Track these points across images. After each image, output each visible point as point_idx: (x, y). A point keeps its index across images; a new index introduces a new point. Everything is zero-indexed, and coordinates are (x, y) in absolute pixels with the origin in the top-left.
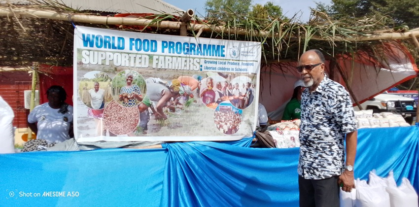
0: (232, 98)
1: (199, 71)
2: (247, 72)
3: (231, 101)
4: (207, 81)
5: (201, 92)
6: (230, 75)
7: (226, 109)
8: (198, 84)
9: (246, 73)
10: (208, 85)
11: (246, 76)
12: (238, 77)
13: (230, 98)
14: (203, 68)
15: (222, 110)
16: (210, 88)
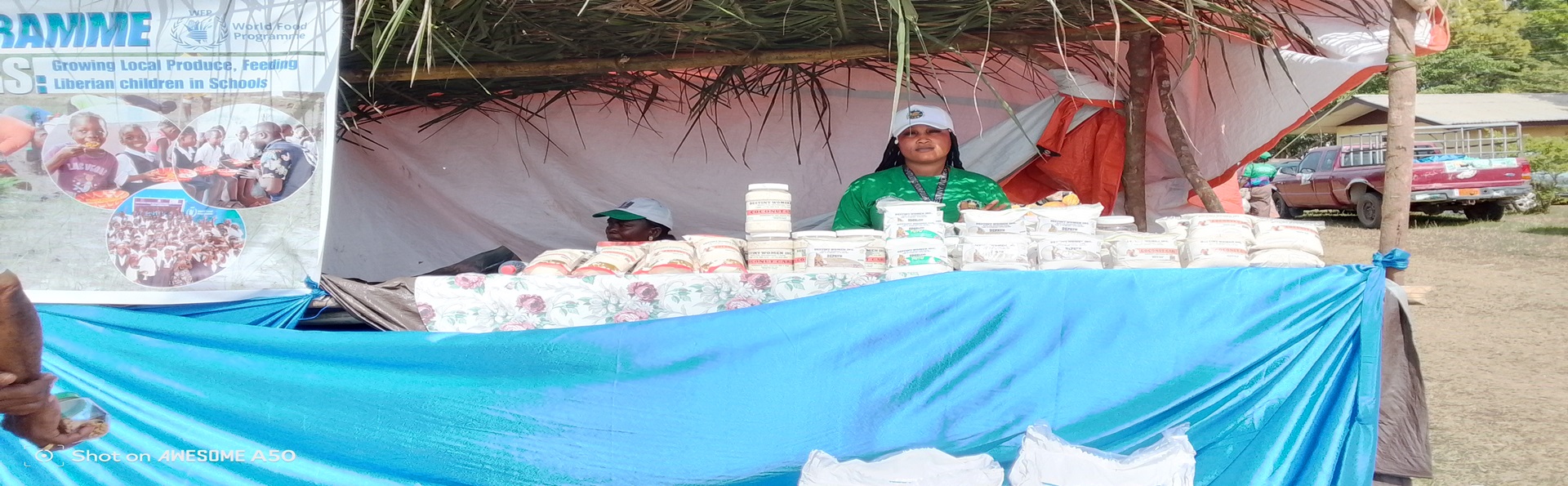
0: (192, 174)
1: (37, 95)
2: (267, 89)
3: (185, 183)
4: (73, 124)
5: (47, 159)
6: (186, 101)
7: (161, 209)
8: (33, 134)
9: (263, 94)
10: (80, 136)
11: (261, 102)
12: (227, 109)
13: (182, 175)
14: (50, 86)
15: (145, 210)
16: (90, 144)
